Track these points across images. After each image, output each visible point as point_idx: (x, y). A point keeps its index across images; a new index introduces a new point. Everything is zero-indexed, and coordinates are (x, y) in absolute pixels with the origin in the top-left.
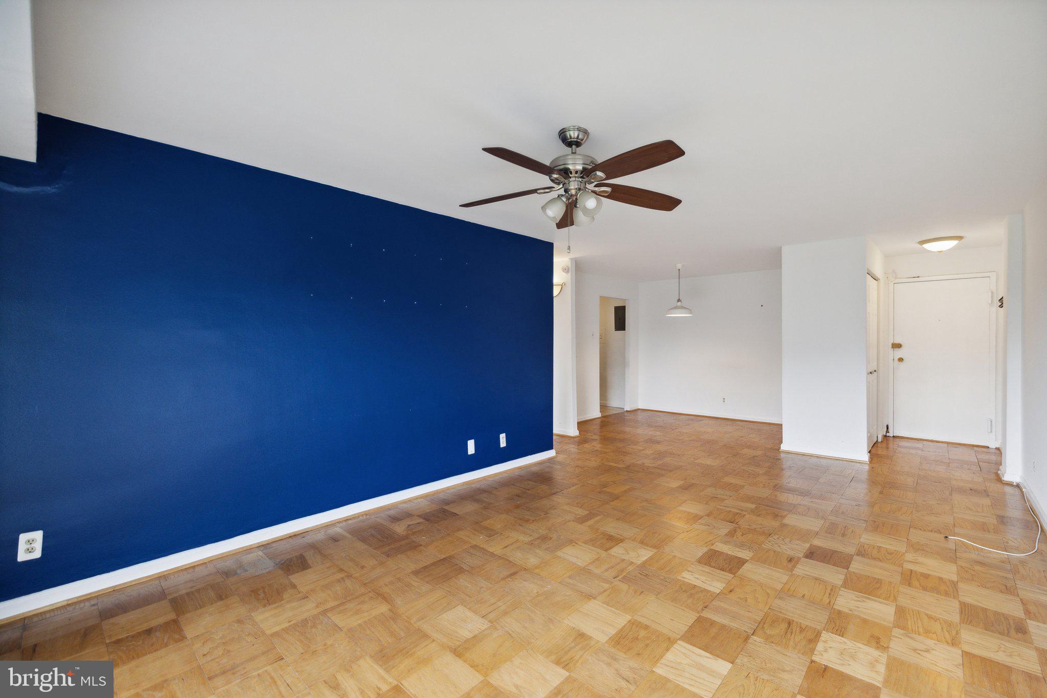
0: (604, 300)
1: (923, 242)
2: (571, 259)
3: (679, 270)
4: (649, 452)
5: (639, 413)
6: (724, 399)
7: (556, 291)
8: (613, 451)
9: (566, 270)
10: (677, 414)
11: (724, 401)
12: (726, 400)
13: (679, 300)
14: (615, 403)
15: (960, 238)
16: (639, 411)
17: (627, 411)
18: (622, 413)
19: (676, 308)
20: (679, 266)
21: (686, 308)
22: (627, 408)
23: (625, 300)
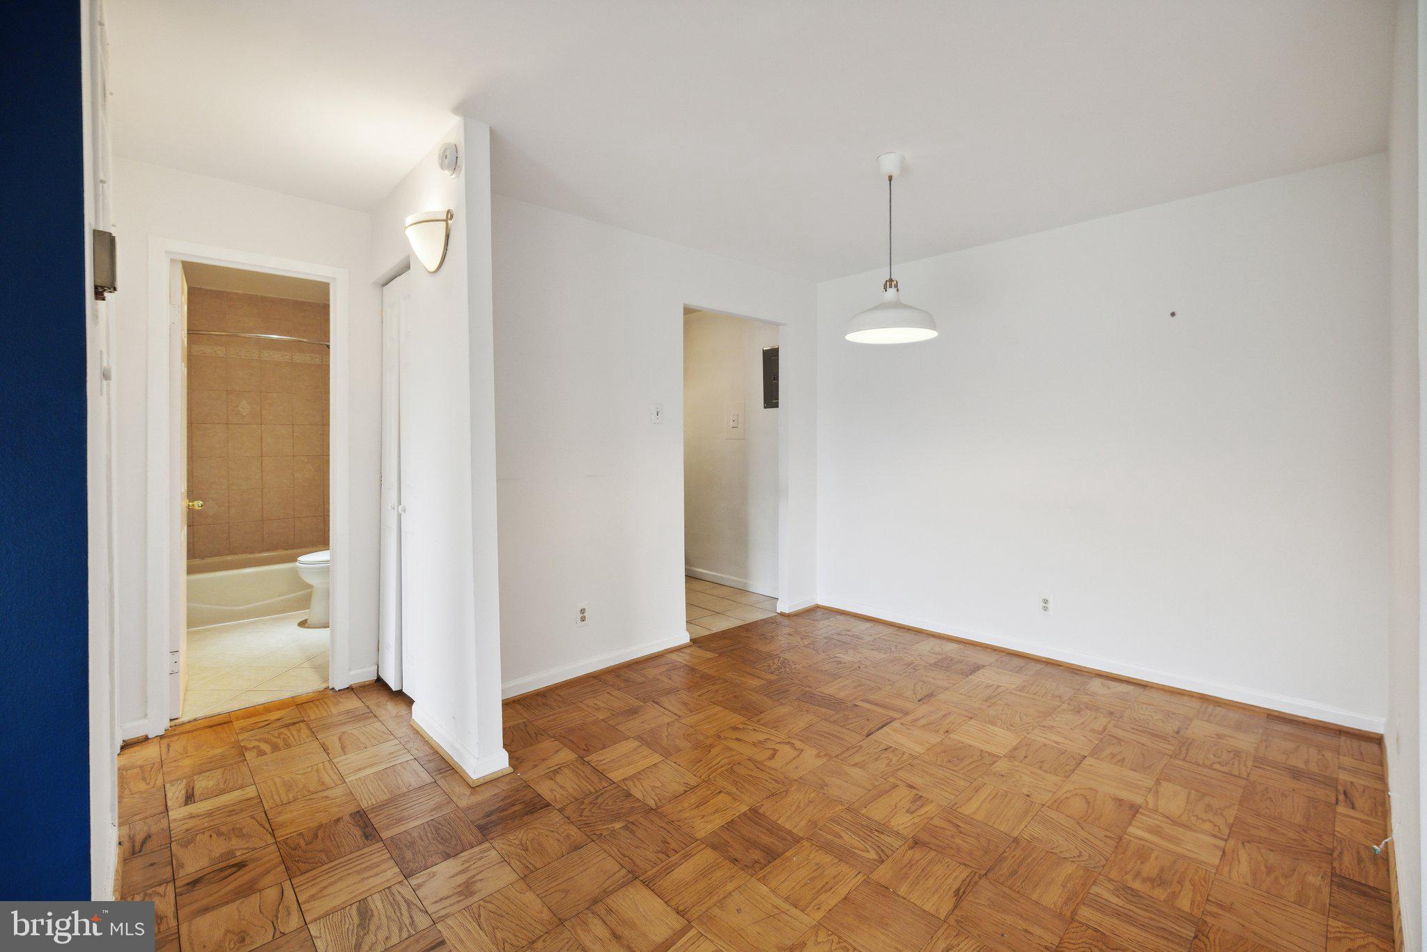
3: (890, 178)
5: (819, 614)
6: (1046, 601)
9: (448, 159)
11: (1045, 609)
12: (1050, 605)
13: (890, 283)
17: (782, 615)
19: (880, 307)
20: (890, 164)
21: (915, 308)
23: (776, 326)
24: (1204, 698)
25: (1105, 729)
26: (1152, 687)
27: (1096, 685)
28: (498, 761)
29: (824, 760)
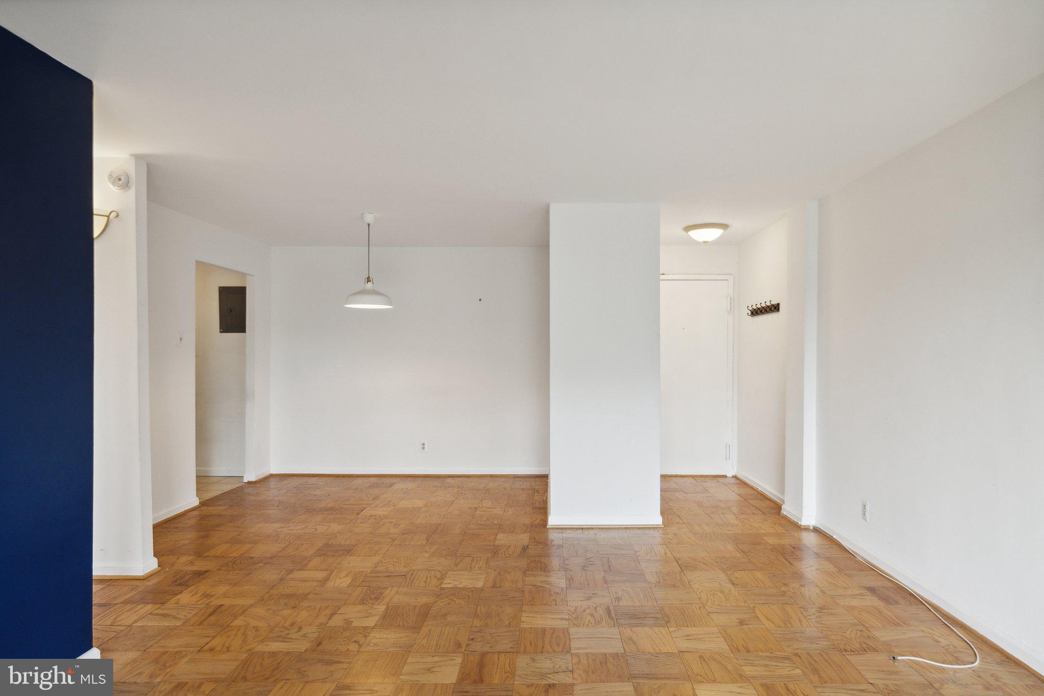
0: (203, 268)
1: (688, 228)
2: (138, 158)
3: (369, 225)
4: (342, 581)
5: (273, 483)
6: (423, 444)
7: (98, 225)
8: (262, 600)
9: (121, 181)
10: (344, 476)
11: (423, 448)
12: (426, 446)
13: (368, 280)
14: (221, 468)
15: (724, 226)
16: (272, 479)
17: (249, 483)
18: (240, 489)
19: (364, 292)
20: (369, 218)
21: (383, 295)
22: (250, 477)
23: (243, 275)
24: (492, 476)
25: (458, 492)
26: (472, 477)
27: (449, 480)
28: (152, 564)
29: (344, 525)
